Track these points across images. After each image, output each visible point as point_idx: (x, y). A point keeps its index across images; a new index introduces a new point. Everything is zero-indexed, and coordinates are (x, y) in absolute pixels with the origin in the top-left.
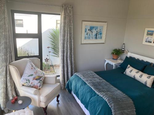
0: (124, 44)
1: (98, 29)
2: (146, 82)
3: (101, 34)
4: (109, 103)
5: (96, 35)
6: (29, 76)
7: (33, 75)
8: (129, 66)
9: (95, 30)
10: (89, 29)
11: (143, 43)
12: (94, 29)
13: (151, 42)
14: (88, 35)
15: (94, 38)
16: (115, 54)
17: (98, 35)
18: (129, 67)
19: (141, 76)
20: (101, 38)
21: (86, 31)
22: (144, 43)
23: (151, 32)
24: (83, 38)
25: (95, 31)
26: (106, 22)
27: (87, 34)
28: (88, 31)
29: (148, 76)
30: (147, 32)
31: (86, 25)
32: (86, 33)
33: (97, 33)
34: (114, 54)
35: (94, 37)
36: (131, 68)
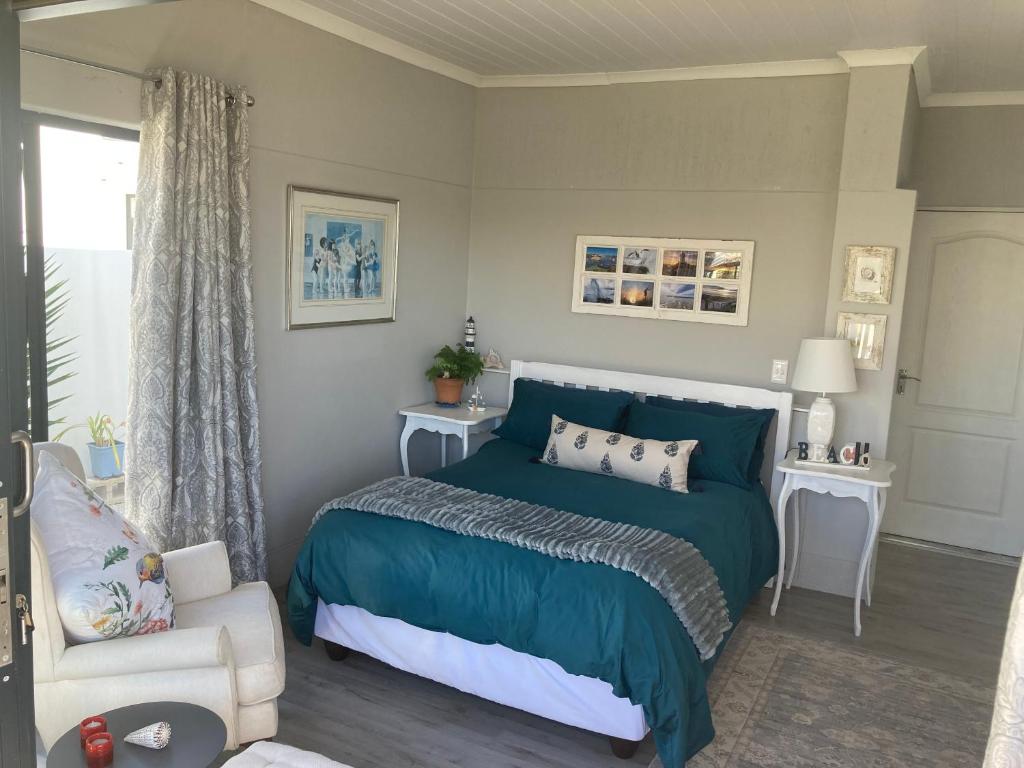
0: (471, 320)
1: (365, 241)
2: (666, 476)
3: (376, 267)
4: (645, 570)
5: (356, 273)
6: (109, 563)
7: (125, 550)
8: (556, 420)
9: (352, 241)
10: (325, 235)
11: (575, 309)
12: (346, 237)
13: (609, 301)
14: (321, 271)
15: (347, 290)
16: (447, 374)
17: (363, 272)
18: (562, 427)
19: (638, 453)
20: (378, 289)
21: (308, 251)
22: (579, 306)
23: (603, 255)
24: (297, 290)
25: (352, 252)
26: (394, 201)
27: (316, 269)
28: (322, 251)
29: (665, 444)
30: (588, 256)
31: (310, 212)
32: (311, 261)
33: (359, 263)
34: (441, 376)
35: (348, 282)
36: (573, 431)
